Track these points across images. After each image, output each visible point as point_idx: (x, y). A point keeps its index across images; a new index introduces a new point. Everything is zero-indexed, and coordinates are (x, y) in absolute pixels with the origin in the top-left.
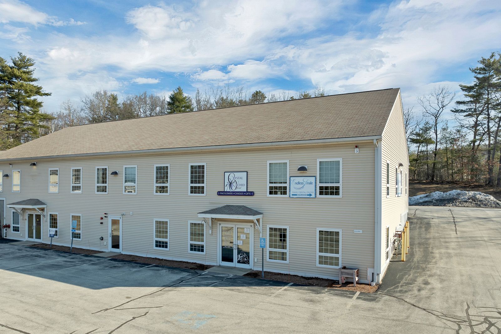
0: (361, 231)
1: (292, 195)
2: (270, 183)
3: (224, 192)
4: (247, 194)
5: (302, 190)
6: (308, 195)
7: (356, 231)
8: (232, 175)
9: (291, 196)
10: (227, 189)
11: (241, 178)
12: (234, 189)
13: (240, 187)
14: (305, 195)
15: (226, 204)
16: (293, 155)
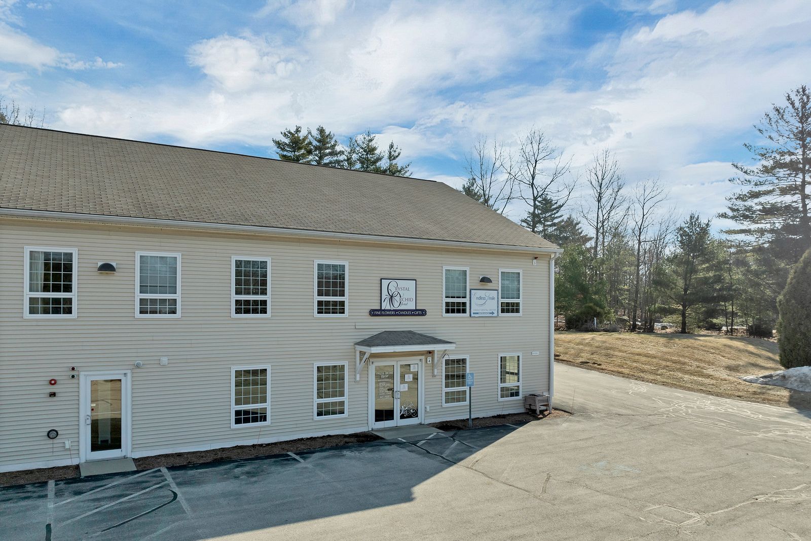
0: (538, 352)
1: (474, 313)
2: (446, 297)
3: (381, 310)
4: (417, 313)
5: (484, 307)
6: (490, 313)
7: (534, 353)
8: (393, 283)
9: (472, 315)
10: (386, 306)
11: (408, 289)
12: (396, 306)
13: (406, 302)
14: (487, 313)
15: (384, 330)
16: (473, 260)
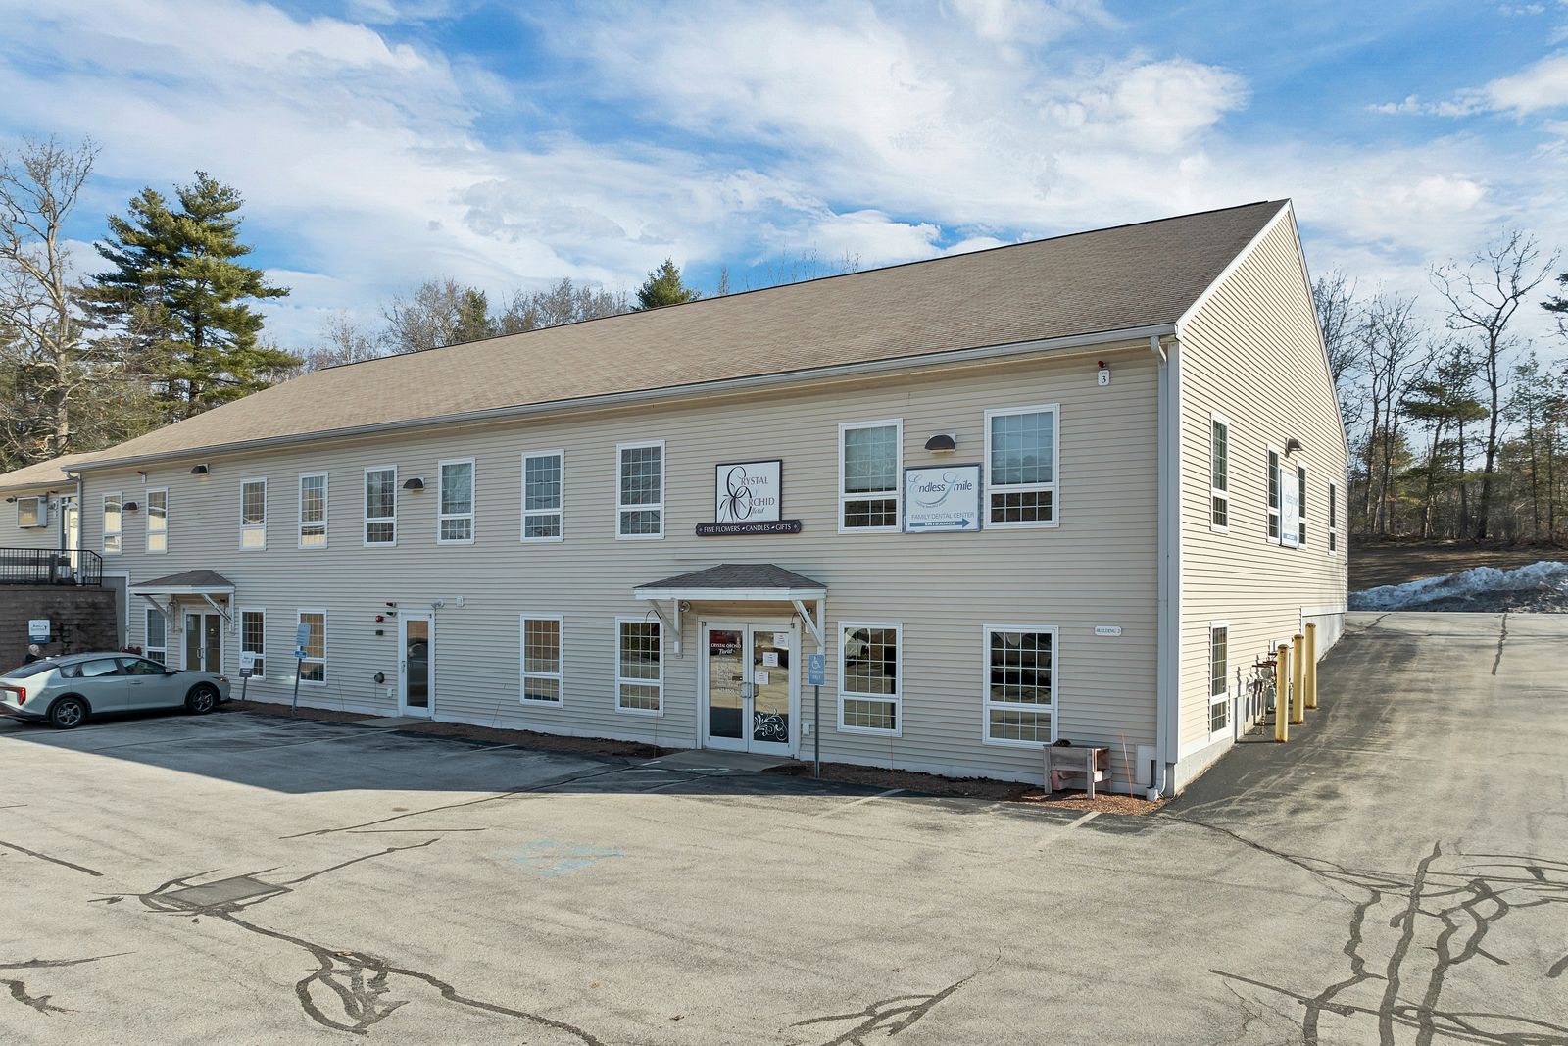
0: (1118, 629)
1: (912, 525)
2: (848, 491)
3: (716, 524)
4: (782, 527)
5: (939, 509)
6: (957, 523)
7: (1103, 630)
8: (738, 471)
9: (909, 529)
10: (725, 516)
11: (764, 481)
12: (743, 515)
13: (760, 507)
14: (950, 523)
15: (720, 563)
16: (912, 401)
